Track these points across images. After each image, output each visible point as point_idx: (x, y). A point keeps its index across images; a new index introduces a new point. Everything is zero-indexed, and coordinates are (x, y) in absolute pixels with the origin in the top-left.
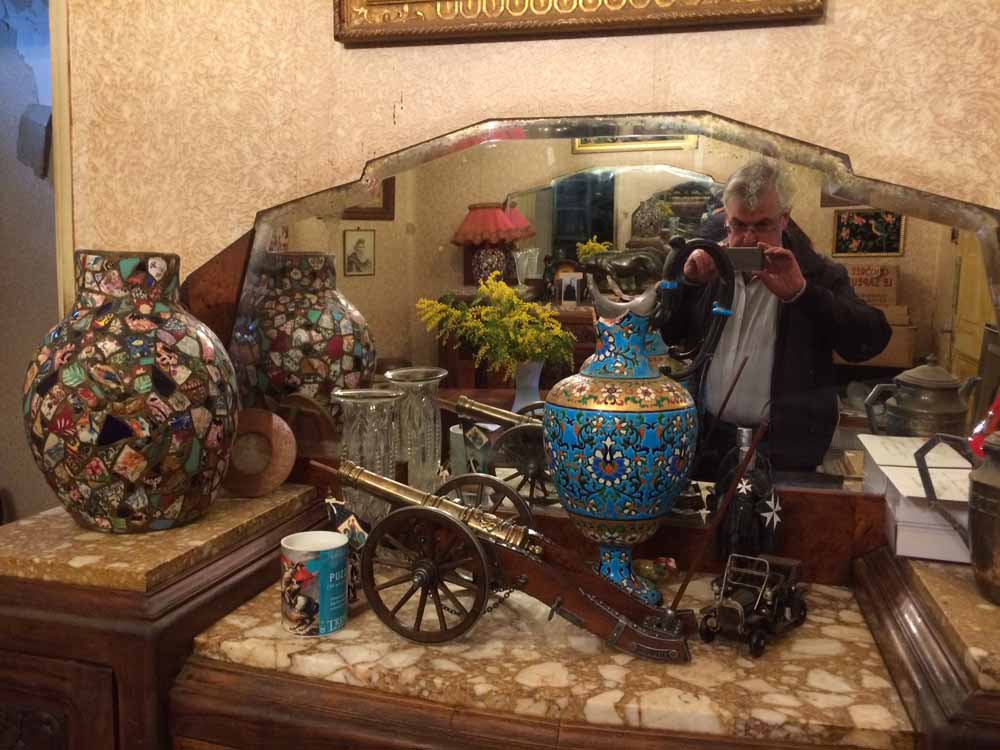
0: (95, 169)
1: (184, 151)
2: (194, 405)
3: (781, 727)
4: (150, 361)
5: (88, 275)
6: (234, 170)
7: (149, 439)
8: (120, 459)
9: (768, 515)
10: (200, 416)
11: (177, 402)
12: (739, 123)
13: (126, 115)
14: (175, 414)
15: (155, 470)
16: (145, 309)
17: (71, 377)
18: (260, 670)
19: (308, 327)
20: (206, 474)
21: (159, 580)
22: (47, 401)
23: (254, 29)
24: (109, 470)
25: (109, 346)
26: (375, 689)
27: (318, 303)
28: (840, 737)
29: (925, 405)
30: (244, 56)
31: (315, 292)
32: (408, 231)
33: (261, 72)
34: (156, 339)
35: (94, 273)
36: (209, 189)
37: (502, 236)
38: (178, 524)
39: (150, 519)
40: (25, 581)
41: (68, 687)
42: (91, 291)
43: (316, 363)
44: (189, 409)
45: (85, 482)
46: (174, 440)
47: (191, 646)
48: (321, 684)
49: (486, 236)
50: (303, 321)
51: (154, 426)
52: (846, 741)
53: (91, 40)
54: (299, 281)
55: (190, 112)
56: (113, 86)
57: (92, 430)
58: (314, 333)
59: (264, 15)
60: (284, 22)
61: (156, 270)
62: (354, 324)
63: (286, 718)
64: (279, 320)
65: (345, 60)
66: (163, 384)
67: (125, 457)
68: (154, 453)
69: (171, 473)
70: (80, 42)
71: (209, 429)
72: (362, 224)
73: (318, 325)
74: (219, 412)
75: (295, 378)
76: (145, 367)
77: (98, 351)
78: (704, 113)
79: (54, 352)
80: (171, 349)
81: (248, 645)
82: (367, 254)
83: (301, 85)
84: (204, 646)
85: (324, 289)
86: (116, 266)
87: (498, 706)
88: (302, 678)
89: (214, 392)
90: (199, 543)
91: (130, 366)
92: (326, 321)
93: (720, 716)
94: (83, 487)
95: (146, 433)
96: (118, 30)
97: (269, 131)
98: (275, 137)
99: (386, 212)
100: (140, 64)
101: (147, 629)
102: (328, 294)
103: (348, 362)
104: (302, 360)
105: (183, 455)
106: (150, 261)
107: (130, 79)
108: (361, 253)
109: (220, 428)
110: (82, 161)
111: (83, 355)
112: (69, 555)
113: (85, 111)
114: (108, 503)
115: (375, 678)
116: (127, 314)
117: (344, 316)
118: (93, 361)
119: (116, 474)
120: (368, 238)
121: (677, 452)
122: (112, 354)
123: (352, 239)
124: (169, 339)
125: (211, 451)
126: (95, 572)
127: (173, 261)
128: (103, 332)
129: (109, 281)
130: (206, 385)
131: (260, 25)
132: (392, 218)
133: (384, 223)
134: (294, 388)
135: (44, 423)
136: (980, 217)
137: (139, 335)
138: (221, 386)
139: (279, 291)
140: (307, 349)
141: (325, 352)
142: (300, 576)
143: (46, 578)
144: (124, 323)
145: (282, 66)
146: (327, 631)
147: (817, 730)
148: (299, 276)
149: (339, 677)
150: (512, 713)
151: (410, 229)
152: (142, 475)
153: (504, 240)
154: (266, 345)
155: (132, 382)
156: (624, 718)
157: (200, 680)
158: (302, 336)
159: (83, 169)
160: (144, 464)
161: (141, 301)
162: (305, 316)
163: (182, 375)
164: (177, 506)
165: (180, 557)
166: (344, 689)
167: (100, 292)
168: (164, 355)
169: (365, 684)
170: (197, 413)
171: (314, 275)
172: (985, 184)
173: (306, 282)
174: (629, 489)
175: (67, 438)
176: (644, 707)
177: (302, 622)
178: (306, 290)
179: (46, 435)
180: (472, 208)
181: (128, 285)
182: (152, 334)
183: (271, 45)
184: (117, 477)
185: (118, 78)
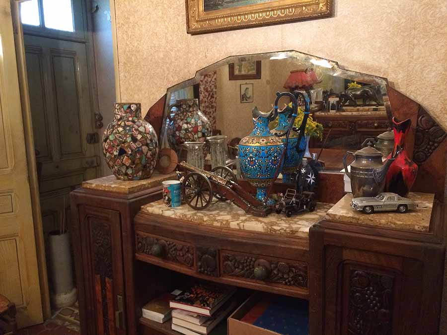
0: (125, 77)
1: (149, 70)
2: (143, 145)
3: (279, 230)
4: (131, 133)
5: (116, 110)
6: (162, 75)
7: (131, 154)
8: (124, 160)
9: (309, 180)
10: (145, 148)
11: (138, 144)
12: (303, 53)
13: (133, 60)
14: (138, 148)
15: (133, 163)
16: (130, 119)
17: (111, 138)
18: (156, 214)
19: (187, 123)
20: (148, 165)
21: (131, 191)
22: (106, 144)
23: (166, 31)
24: (122, 162)
25: (121, 129)
26: (181, 219)
27: (191, 116)
28: (294, 234)
29: (385, 146)
30: (164, 40)
31: (190, 112)
32: (267, 83)
33: (169, 44)
34: (133, 127)
35: (118, 109)
36: (156, 82)
37: (304, 84)
38: (141, 179)
39: (133, 177)
40: (102, 190)
41: (110, 217)
42: (117, 114)
43: (189, 135)
44: (141, 147)
45: (116, 166)
46: (138, 155)
47: (140, 209)
48: (169, 218)
49: (297, 84)
50: (186, 121)
51: (132, 151)
52: (296, 235)
53: (123, 38)
54: (185, 108)
55: (150, 58)
56: (129, 51)
57: (117, 152)
58: (189, 125)
59: (169, 26)
60: (174, 28)
61: (133, 108)
62: (203, 122)
63: (159, 225)
64: (179, 121)
65: (192, 39)
66: (134, 139)
67: (126, 160)
68: (132, 157)
69: (138, 164)
70: (120, 38)
71: (147, 152)
72: (248, 81)
73: (190, 123)
74: (150, 148)
75: (183, 139)
76: (130, 135)
77: (118, 130)
78: (293, 51)
79: (108, 131)
80: (137, 130)
81: (153, 208)
82: (249, 94)
83: (180, 48)
84: (143, 208)
85: (194, 111)
86: (123, 107)
87: (210, 223)
88: (165, 216)
89: (149, 142)
90: (145, 183)
91: (125, 135)
92: (193, 121)
93: (264, 227)
94: (116, 167)
95: (130, 153)
96: (130, 34)
97: (172, 62)
98: (173, 64)
99: (258, 75)
100: (136, 44)
101: (128, 201)
102: (195, 112)
103: (200, 134)
104: (185, 134)
105: (140, 159)
106: (132, 106)
107: (134, 49)
108: (247, 93)
109: (151, 152)
110: (122, 75)
111: (114, 132)
112: (112, 184)
113: (122, 59)
114: (122, 172)
115: (181, 216)
116: (125, 120)
117: (199, 119)
118: (116, 133)
119: (123, 164)
120: (250, 87)
121: (273, 158)
122: (121, 131)
123: (244, 88)
124: (136, 127)
125: (149, 158)
126: (117, 188)
127: (138, 105)
128: (119, 125)
129: (121, 112)
130: (146, 140)
131: (168, 30)
132: (260, 78)
133: (257, 80)
134: (183, 143)
135: (106, 150)
136: (380, 81)
137: (128, 126)
138: (151, 140)
139: (179, 112)
140: (186, 130)
141: (193, 131)
142: (166, 191)
143: (106, 190)
144: (125, 123)
145: (174, 42)
146: (174, 206)
147: (289, 231)
148: (185, 107)
149: (173, 216)
150: (212, 225)
151: (268, 82)
152: (130, 164)
153: (305, 85)
154: (175, 129)
155: (126, 139)
156: (240, 227)
157: (141, 216)
158: (185, 126)
159: (122, 76)
160: (130, 161)
161: (129, 117)
162: (186, 120)
163: (139, 137)
164: (140, 173)
165: (139, 186)
166: (175, 220)
167: (119, 115)
168: (135, 131)
169: (178, 218)
170: (144, 147)
171: (190, 106)
172: (388, 68)
173: (187, 109)
174: (258, 169)
175: (111, 154)
176: (244, 224)
177: (167, 204)
178: (187, 111)
179: (106, 153)
180: (291, 73)
181: (126, 112)
182: (132, 126)
183: (171, 36)
184: (124, 164)
185: (130, 49)
